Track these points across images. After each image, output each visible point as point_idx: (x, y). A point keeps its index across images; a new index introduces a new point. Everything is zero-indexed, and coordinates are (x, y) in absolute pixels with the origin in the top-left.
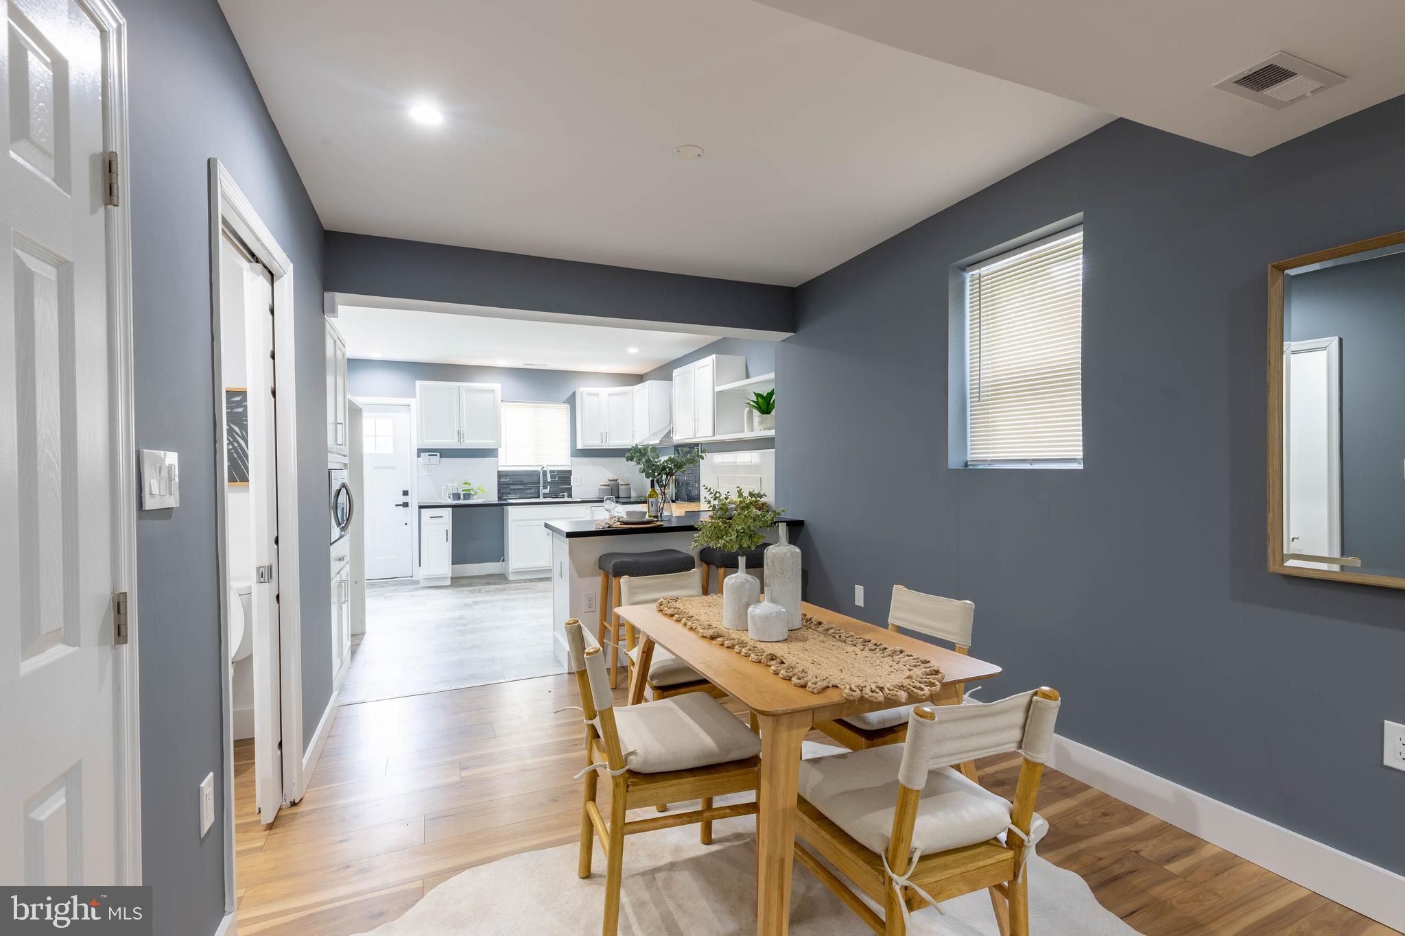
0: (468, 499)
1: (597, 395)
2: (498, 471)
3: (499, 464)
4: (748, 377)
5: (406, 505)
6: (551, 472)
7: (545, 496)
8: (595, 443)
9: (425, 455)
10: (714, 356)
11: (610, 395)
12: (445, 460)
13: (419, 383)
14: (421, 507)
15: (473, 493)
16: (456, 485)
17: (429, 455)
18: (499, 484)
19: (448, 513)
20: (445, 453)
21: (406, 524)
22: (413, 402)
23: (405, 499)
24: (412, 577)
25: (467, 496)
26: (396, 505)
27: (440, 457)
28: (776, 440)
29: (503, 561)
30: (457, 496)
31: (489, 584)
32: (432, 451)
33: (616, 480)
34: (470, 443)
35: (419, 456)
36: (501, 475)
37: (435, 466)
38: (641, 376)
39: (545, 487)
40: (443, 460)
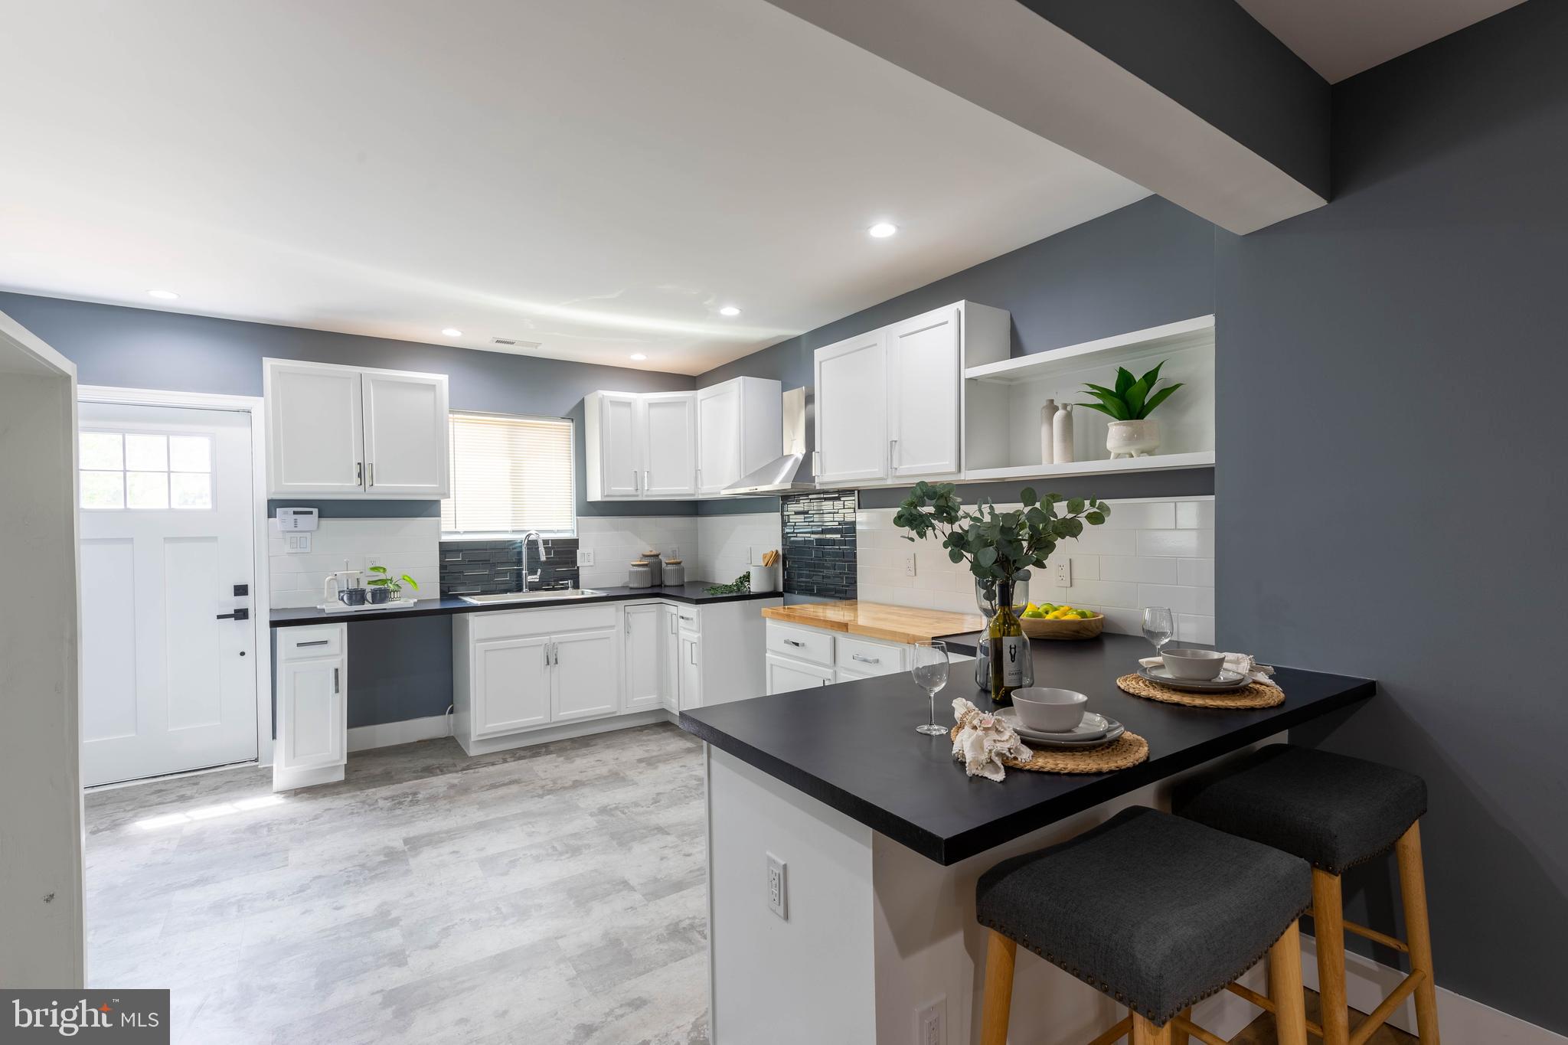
0: (382, 601)
1: (628, 404)
2: (441, 544)
3: (443, 530)
4: (1017, 349)
5: (241, 614)
6: (545, 542)
7: (534, 587)
8: (623, 491)
9: (285, 513)
10: (961, 305)
11: (651, 405)
12: (331, 524)
13: (269, 364)
14: (275, 624)
15: (391, 587)
16: (355, 572)
17: (295, 513)
18: (443, 567)
19: (337, 635)
20: (330, 509)
21: (243, 654)
22: (257, 405)
23: (242, 602)
24: (256, 760)
25: (381, 595)
26: (219, 617)
27: (320, 516)
28: (1216, 473)
29: (451, 712)
30: (357, 596)
31: (429, 771)
32: (300, 505)
33: (657, 556)
34: (385, 488)
35: (271, 514)
36: (446, 549)
37: (308, 535)
38: (695, 377)
39: (532, 572)
40: (325, 522)
